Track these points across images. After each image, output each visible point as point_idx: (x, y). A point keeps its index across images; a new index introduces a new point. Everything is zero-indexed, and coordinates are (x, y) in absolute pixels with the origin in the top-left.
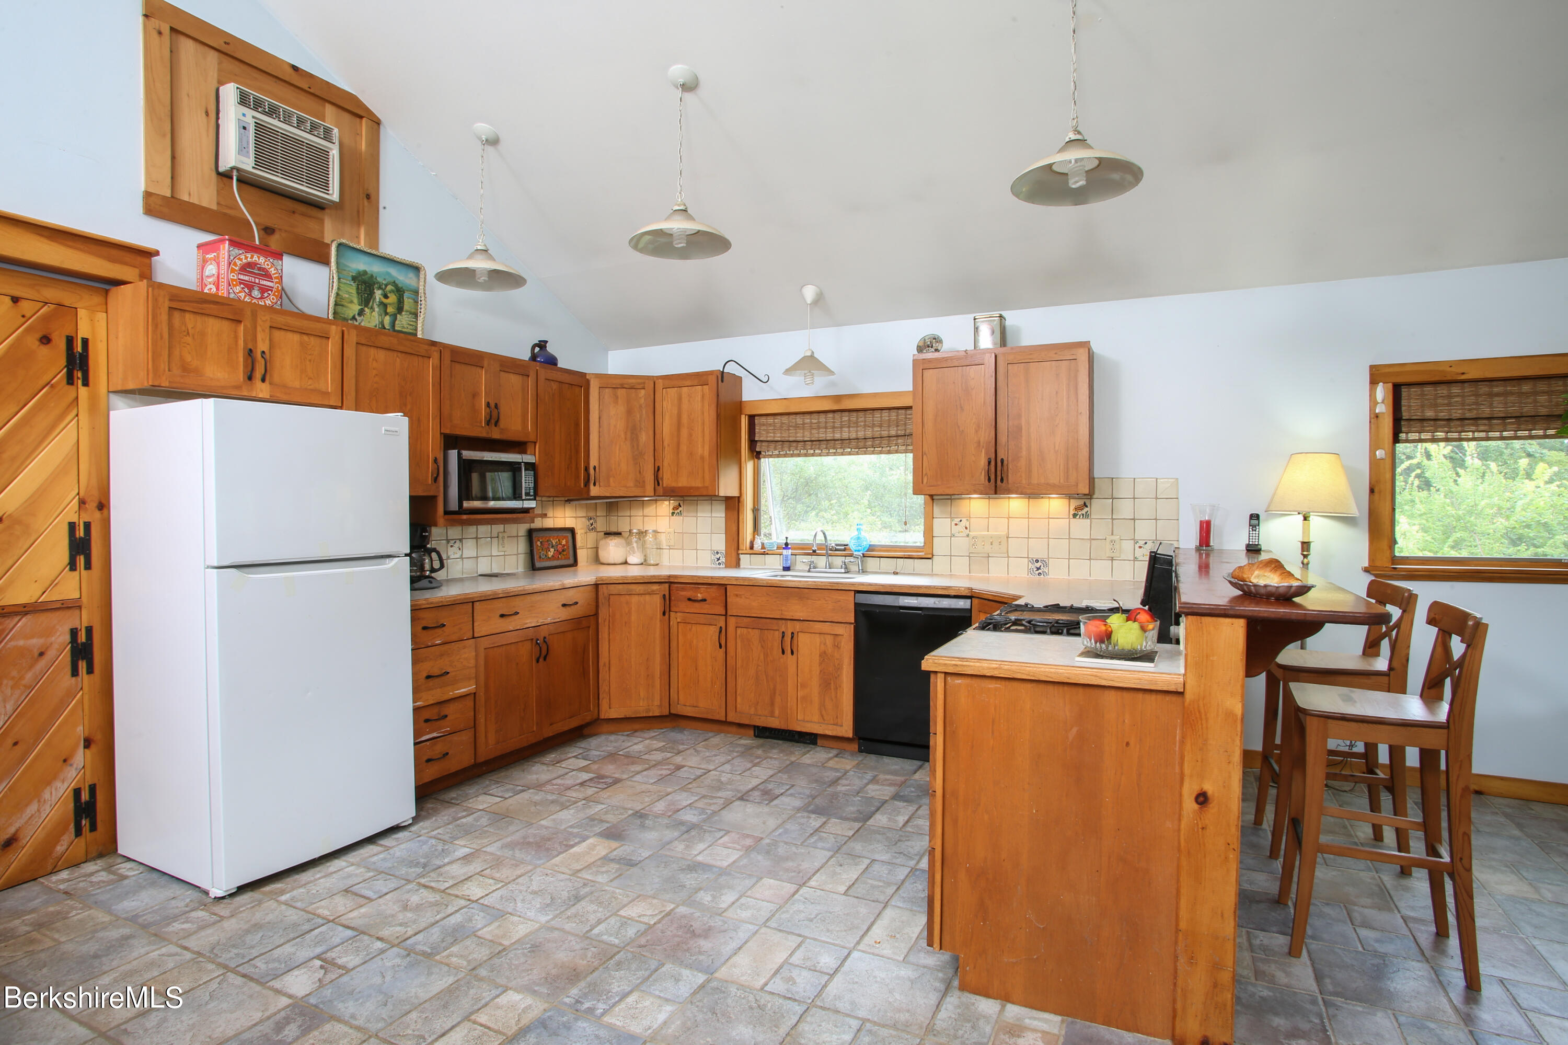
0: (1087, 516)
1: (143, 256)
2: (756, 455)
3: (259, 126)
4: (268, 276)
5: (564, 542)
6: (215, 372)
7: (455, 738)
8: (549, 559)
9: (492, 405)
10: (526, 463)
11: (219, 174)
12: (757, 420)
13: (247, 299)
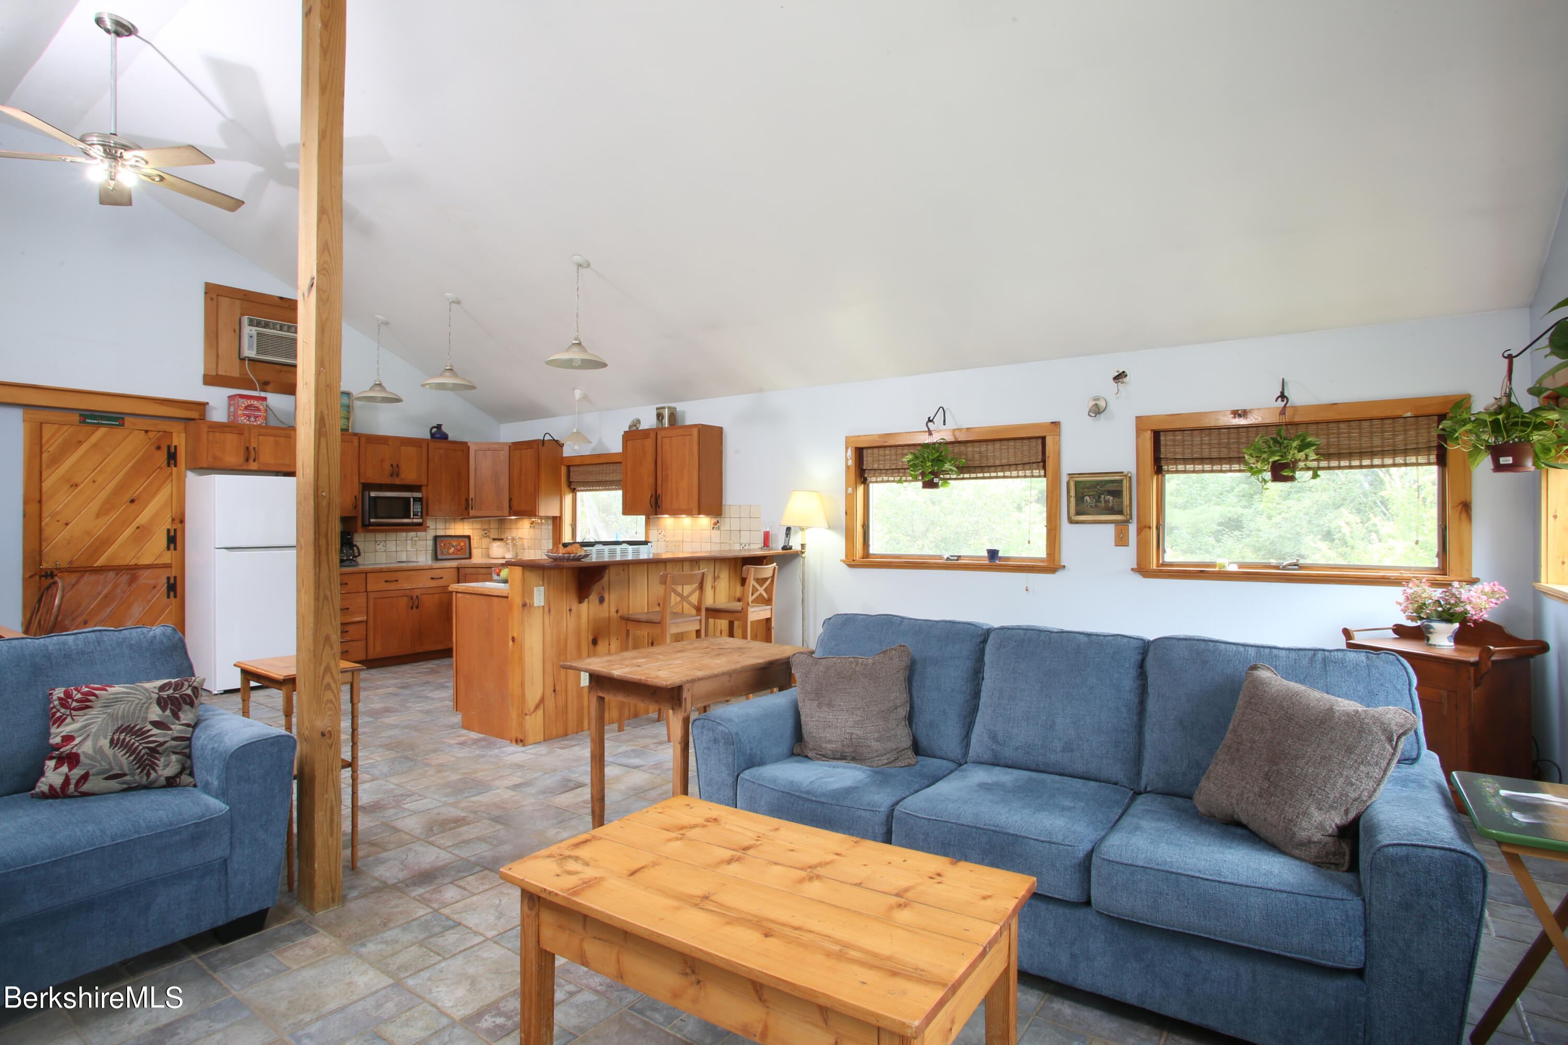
0: (719, 529)
1: (202, 406)
2: (574, 491)
3: (259, 334)
4: (258, 410)
5: (462, 544)
6: (232, 459)
7: (354, 643)
8: (450, 554)
9: (395, 465)
10: (414, 499)
11: (240, 359)
12: (572, 469)
13: (248, 423)
